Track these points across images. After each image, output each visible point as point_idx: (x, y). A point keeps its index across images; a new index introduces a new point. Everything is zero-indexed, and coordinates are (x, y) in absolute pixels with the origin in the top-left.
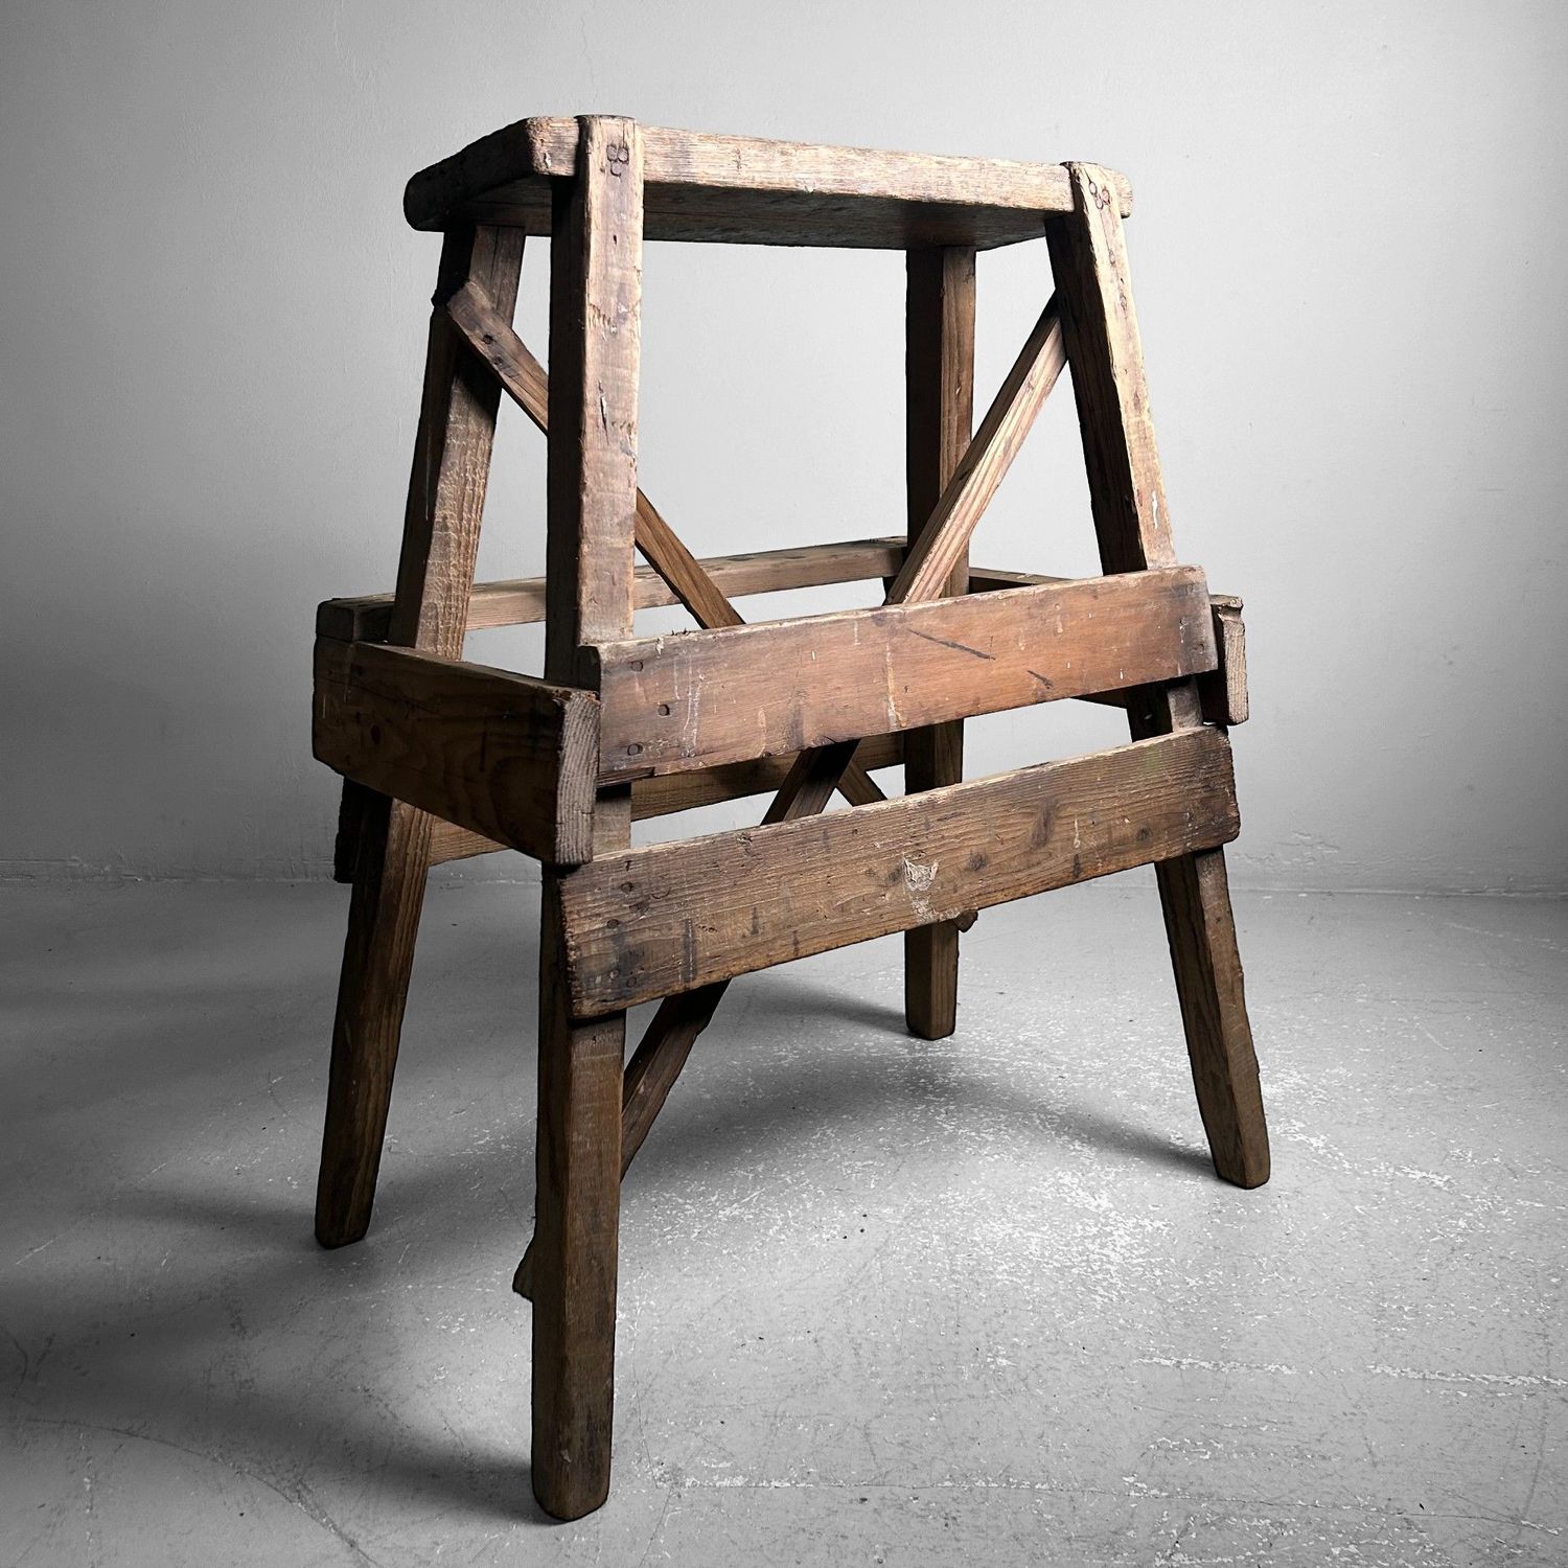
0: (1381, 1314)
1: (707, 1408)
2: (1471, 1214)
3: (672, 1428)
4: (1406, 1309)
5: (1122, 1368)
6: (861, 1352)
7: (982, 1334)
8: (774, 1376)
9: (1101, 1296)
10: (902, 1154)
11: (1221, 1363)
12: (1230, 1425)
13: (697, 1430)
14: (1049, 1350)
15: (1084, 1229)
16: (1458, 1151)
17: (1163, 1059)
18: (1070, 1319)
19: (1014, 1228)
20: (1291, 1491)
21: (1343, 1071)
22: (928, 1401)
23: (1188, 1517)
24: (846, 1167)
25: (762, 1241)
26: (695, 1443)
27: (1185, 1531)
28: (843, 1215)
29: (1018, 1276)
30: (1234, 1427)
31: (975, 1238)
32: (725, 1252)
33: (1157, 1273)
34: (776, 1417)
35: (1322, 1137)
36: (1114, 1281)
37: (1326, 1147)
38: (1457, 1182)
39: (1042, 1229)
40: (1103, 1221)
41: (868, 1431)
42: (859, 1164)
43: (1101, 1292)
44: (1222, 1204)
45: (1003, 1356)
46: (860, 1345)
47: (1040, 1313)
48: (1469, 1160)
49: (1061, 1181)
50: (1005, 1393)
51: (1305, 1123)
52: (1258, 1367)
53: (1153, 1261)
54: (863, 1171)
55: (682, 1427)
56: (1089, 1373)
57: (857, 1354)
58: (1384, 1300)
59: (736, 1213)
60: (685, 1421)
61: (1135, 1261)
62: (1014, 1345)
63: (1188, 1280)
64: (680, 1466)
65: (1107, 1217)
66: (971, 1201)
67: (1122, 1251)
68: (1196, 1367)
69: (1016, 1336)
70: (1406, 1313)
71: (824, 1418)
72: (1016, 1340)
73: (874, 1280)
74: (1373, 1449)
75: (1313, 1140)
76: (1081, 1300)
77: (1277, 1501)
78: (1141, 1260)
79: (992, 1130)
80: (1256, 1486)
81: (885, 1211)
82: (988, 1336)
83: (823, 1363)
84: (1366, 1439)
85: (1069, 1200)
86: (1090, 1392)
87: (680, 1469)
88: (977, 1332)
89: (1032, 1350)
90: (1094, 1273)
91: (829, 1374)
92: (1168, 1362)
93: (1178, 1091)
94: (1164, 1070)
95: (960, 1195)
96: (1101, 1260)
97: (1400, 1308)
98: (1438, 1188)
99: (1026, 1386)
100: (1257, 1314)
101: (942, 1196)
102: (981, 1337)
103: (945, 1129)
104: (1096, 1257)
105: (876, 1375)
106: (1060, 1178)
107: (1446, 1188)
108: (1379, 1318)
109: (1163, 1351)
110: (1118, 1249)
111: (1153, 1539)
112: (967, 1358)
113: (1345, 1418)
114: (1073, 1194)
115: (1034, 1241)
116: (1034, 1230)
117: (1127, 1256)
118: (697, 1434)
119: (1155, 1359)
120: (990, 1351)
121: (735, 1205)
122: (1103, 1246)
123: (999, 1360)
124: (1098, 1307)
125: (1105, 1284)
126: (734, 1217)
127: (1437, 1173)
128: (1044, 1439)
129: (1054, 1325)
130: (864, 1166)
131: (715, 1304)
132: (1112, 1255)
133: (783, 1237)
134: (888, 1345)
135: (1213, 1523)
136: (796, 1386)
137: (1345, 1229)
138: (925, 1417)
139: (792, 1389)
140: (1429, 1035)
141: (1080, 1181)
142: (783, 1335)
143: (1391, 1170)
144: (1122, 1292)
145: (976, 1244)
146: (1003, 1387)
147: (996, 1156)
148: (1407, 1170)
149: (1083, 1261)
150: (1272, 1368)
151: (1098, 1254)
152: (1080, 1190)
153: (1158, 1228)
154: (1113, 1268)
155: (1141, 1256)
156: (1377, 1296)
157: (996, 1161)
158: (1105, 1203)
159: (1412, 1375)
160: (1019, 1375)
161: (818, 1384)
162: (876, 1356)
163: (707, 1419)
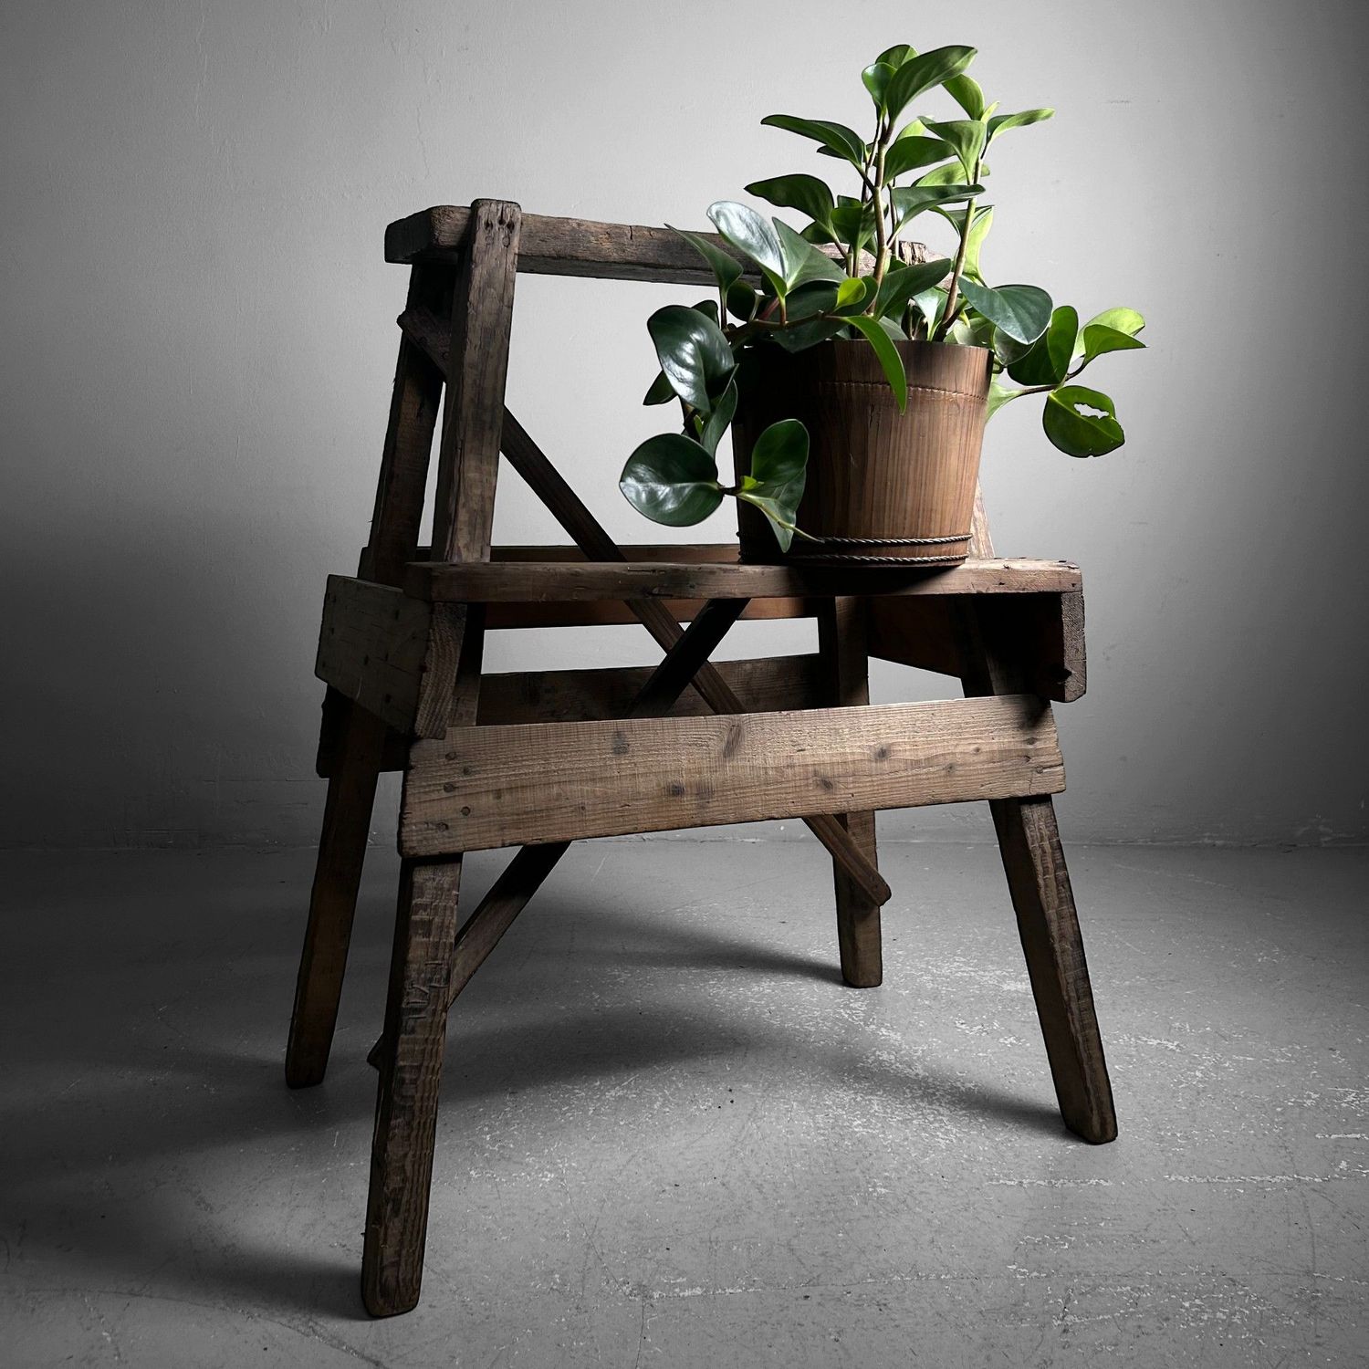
0: (1161, 1139)
4: (1179, 1135)
7: (857, 1171)
13: (648, 1256)
18: (924, 1156)
33: (981, 1120)
36: (949, 1128)
43: (941, 1135)
45: (881, 1187)
47: (898, 1154)
53: (974, 1111)
57: (761, 1192)
58: (1160, 1130)
61: (960, 1113)
62: (887, 1176)
69: (886, 1171)
71: (753, 1240)
82: (863, 1173)
88: (854, 1170)
91: (743, 1207)
97: (1174, 1135)
99: (907, 1206)
102: (857, 1173)
105: (781, 1206)
108: (1161, 1142)
109: (1006, 1175)
112: (852, 1189)
120: (869, 1183)
123: (879, 1189)
125: (943, 1130)
129: (913, 1162)
139: (717, 1221)
144: (958, 1135)
154: (945, 1120)
156: (1154, 1127)
160: (898, 1199)
161: (738, 1216)
162: (777, 1192)
163: (654, 1247)
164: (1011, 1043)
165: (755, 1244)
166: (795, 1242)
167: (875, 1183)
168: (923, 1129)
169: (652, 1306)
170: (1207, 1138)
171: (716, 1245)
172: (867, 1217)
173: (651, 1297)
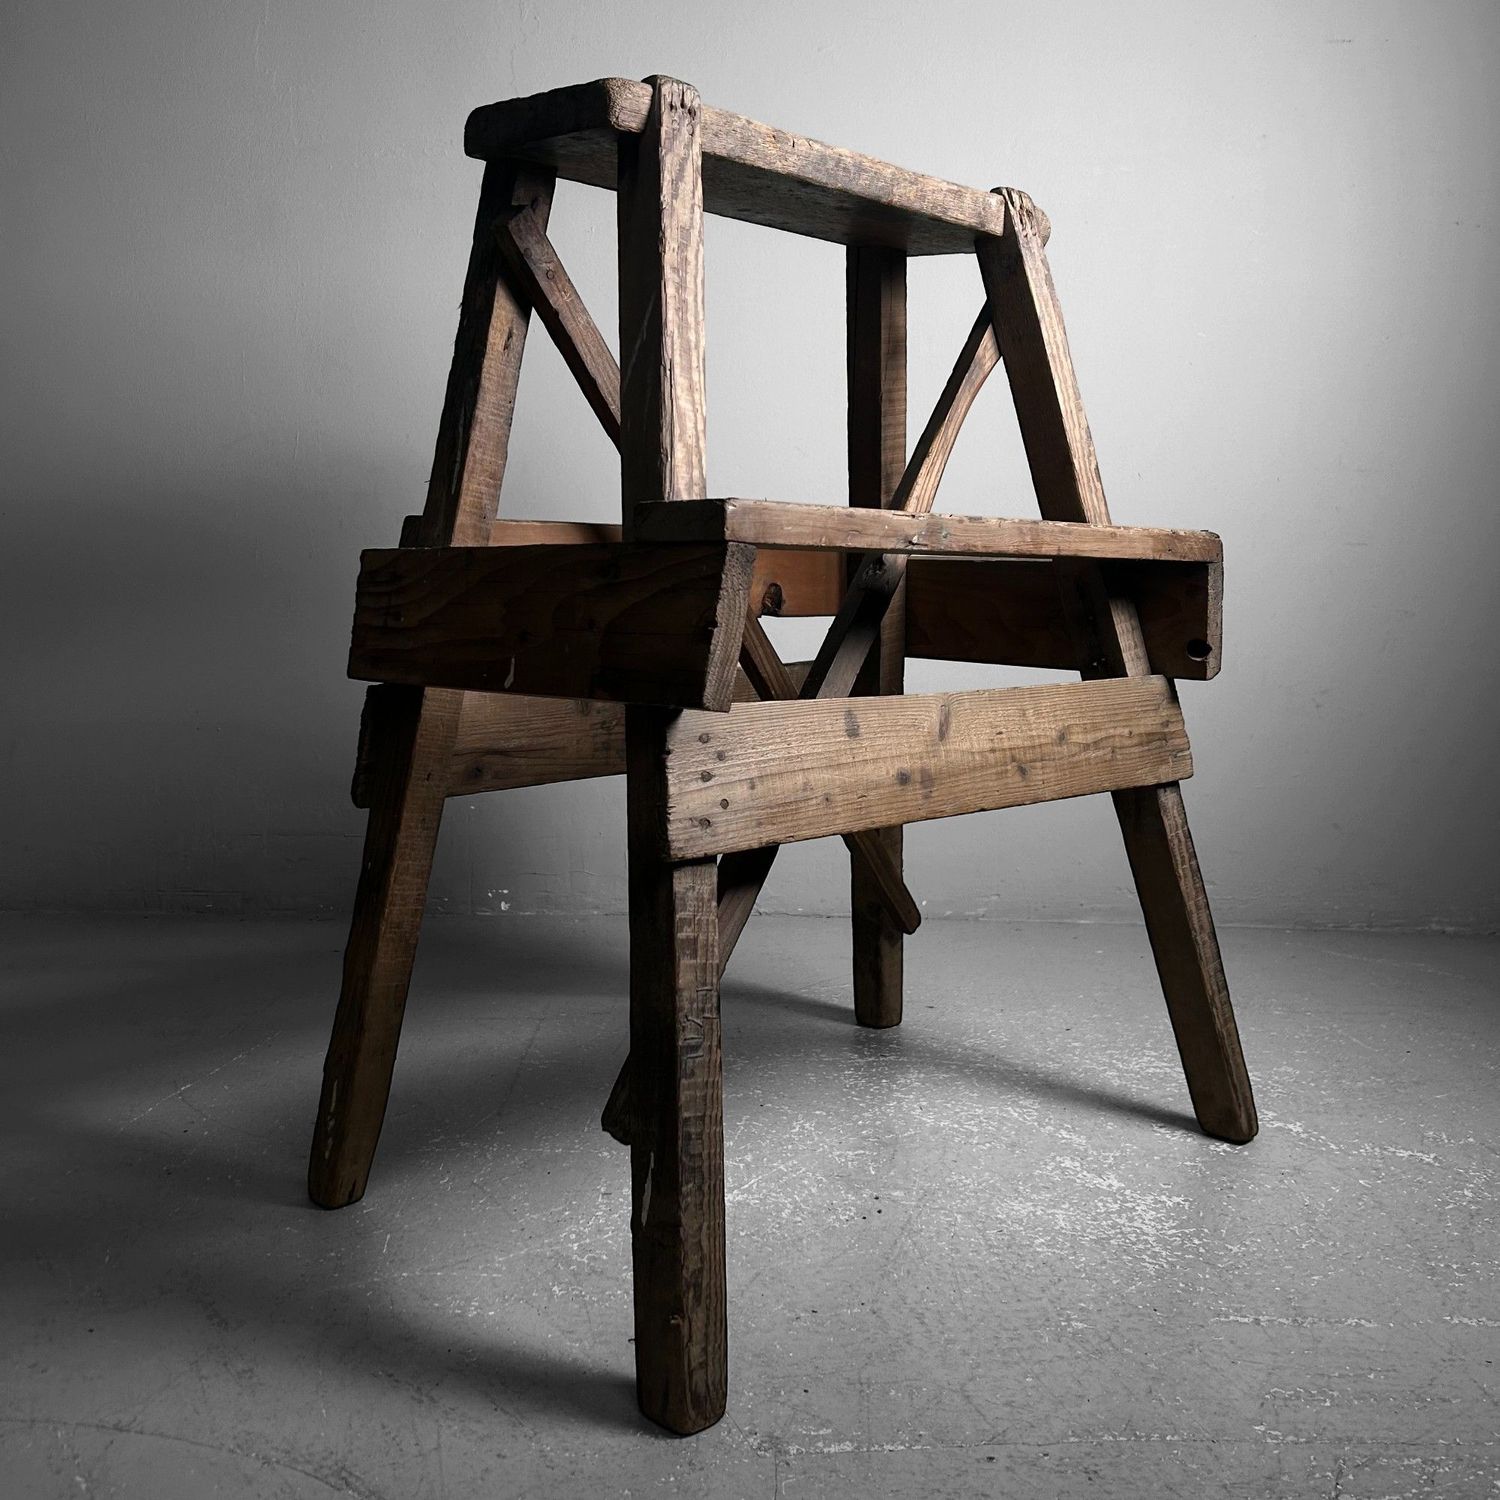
0: (1433, 1271)
1: (783, 1377)
2: (1471, 1185)
3: (751, 1399)
4: (1455, 1267)
5: (1202, 1326)
6: (926, 1321)
7: (1045, 1300)
8: (843, 1346)
9: (1149, 1263)
10: (891, 1144)
11: (1300, 1319)
12: (1337, 1374)
13: (781, 1399)
14: (1119, 1312)
15: (1104, 1206)
16: (1431, 1133)
17: (1114, 1061)
18: (1129, 1285)
19: (1035, 1206)
20: (1428, 1431)
21: (1290, 1070)
22: (1017, 1363)
23: (1336, 1461)
24: (839, 1156)
25: (779, 1223)
26: (784, 1412)
27: (1340, 1474)
28: (853, 1198)
29: (1058, 1249)
30: (1340, 1376)
31: (999, 1216)
32: (742, 1234)
33: (1196, 1242)
34: (861, 1384)
35: (1298, 1124)
36: (1157, 1249)
37: (1305, 1132)
38: (1444, 1158)
39: (1063, 1206)
40: (1121, 1198)
41: (966, 1394)
42: (851, 1153)
43: (1148, 1259)
44: (1232, 1182)
45: (1077, 1320)
46: (922, 1314)
47: (1096, 1280)
48: (1446, 1141)
49: (1063, 1165)
50: (1093, 1353)
51: (1275, 1112)
52: (1336, 1322)
53: (1187, 1231)
54: (857, 1160)
55: (763, 1397)
56: (1171, 1332)
57: (922, 1323)
58: (1429, 1260)
59: (740, 1198)
60: (764, 1391)
61: (1170, 1232)
62: (1082, 1309)
63: (1230, 1247)
64: (775, 1434)
65: (1122, 1194)
66: (980, 1184)
67: (1153, 1223)
68: (1276, 1323)
69: (1081, 1301)
70: (1456, 1270)
71: (914, 1383)
72: (1082, 1305)
73: (911, 1254)
74: (1487, 1390)
75: (1291, 1126)
76: (1132, 1268)
77: (1419, 1442)
78: (1174, 1231)
79: (973, 1122)
80: (1390, 1429)
81: (895, 1194)
82: (1052, 1302)
83: (890, 1332)
84: (1475, 1382)
85: (1078, 1181)
86: (1180, 1349)
87: (777, 1438)
88: (1040, 1299)
89: (1104, 1314)
90: (1134, 1244)
91: (900, 1342)
92: (1246, 1320)
93: (1141, 1087)
94: (1118, 1070)
95: (967, 1178)
96: (1135, 1232)
98: (1428, 1163)
100: (1313, 1275)
101: (948, 1180)
102: (1045, 1304)
103: (925, 1123)
104: (1129, 1229)
105: (948, 1341)
106: (1060, 1162)
107: (1437, 1164)
108: (1433, 1275)
109: (1236, 1310)
110: (1147, 1222)
111: (1312, 1482)
113: (1446, 1364)
114: (1080, 1175)
115: (1060, 1217)
116: (1054, 1207)
117: (1160, 1227)
118: (783, 1404)
119: (1232, 1318)
120: (1060, 1315)
121: (736, 1192)
122: (1131, 1220)
123: (1074, 1324)
124: (1152, 1273)
125: (1149, 1253)
126: (739, 1203)
127: (1422, 1152)
128: (1154, 1393)
129: (1115, 1291)
130: (856, 1155)
131: (751, 1282)
132: (1144, 1227)
133: (799, 1219)
134: (952, 1314)
135: (1365, 1465)
136: (871, 1354)
137: (1360, 1200)
138: (1021, 1379)
139: (868, 1357)
140: (1354, 1040)
141: (1082, 1165)
142: (837, 1307)
143: (1377, 1149)
144: (1170, 1259)
145: (1002, 1221)
146: (1088, 1347)
147: (988, 1145)
148: (1393, 1150)
149: (1117, 1234)
150: (1352, 1321)
151: (1130, 1227)
152: (1085, 1173)
153: (1179, 1204)
154: (1151, 1240)
155: (1173, 1228)
156: (1420, 1257)
157: (990, 1149)
158: (1116, 1184)
159: (1490, 1323)
161: (893, 1352)
162: (943, 1324)
163: (788, 1388)
164: (1224, 1151)
165: (919, 1389)
166: (970, 1386)
167: (1069, 1315)
168: (1125, 1250)
169: (788, 1464)
170: (1493, 1271)
171: (869, 1387)
172: (1061, 1358)
173: (787, 1452)
